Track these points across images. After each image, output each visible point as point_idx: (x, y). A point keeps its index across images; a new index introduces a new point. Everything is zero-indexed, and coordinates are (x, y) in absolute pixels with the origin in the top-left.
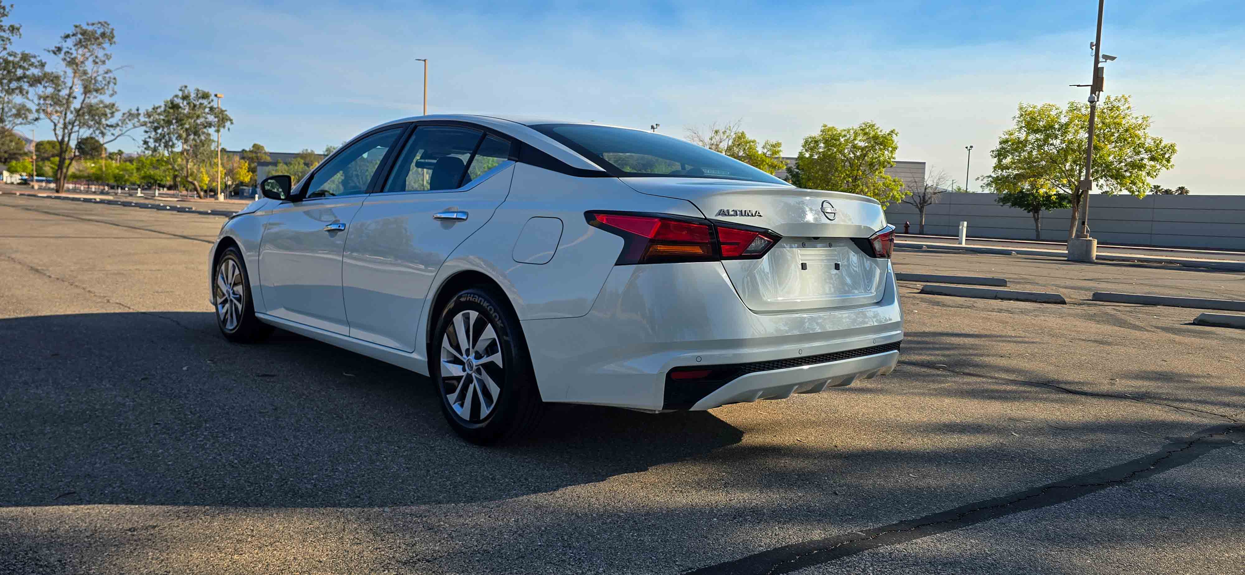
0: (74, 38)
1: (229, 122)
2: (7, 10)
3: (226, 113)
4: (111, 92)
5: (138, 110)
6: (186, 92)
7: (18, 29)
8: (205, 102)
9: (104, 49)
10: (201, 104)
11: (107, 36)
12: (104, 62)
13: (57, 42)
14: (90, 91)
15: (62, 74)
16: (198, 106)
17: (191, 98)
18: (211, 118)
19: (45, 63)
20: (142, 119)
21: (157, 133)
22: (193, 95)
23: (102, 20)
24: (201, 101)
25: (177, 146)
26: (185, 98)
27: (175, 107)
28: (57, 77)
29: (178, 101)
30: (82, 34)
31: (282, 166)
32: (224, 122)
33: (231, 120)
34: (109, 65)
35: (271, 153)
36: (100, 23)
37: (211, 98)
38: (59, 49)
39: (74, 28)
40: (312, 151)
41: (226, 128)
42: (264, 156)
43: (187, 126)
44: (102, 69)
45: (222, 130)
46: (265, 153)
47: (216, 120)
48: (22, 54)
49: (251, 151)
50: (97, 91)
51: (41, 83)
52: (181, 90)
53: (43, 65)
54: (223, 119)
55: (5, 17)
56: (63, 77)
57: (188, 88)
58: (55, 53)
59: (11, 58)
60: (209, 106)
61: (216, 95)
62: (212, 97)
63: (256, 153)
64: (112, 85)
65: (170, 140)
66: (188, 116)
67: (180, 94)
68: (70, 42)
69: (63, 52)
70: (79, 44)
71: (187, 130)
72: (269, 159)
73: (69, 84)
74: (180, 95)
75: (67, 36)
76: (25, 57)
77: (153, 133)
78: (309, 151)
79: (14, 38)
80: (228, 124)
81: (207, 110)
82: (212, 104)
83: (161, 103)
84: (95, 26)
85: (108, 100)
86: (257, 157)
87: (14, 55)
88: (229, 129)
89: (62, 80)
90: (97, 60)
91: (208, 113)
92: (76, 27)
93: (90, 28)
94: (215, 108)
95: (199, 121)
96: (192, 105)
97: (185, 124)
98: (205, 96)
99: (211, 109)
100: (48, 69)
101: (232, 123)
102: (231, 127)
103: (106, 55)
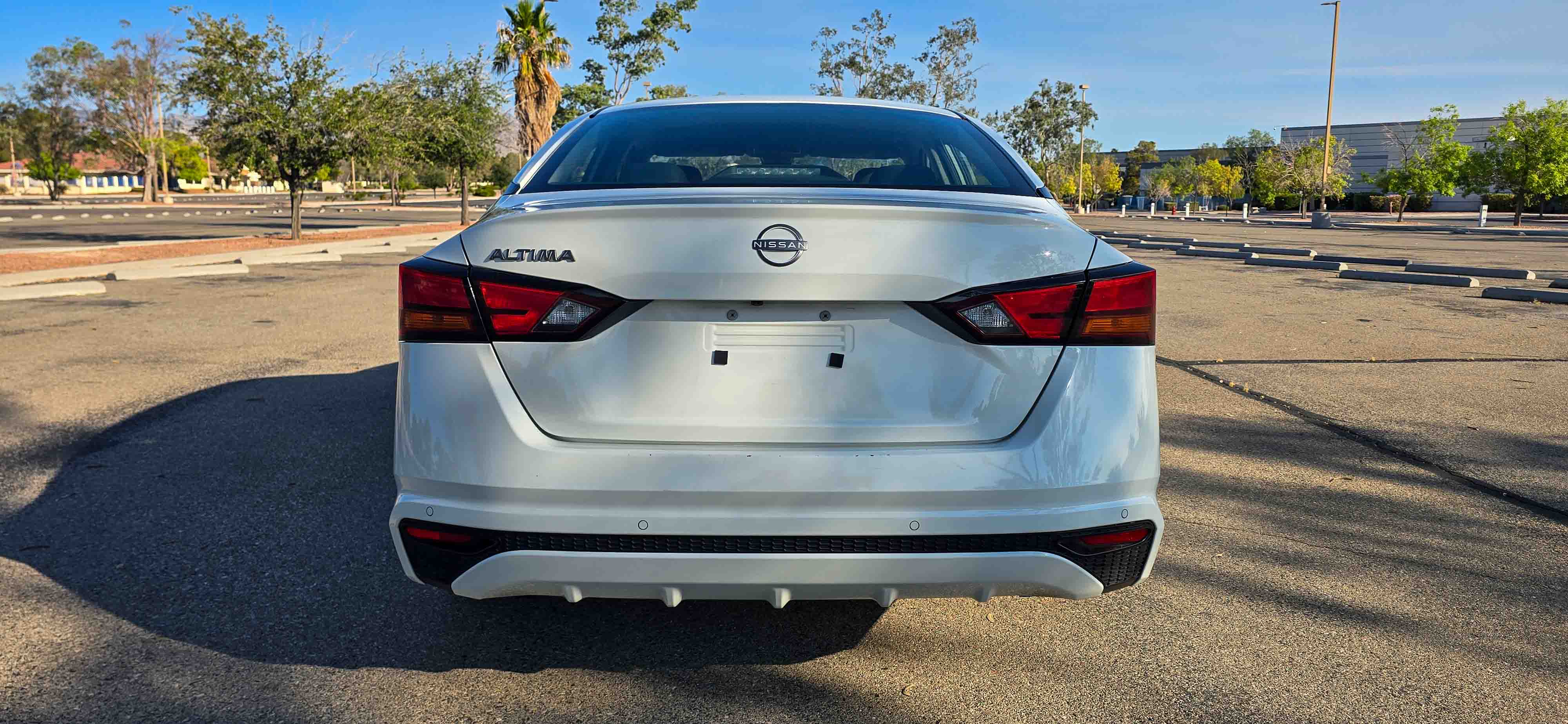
0: (939, 40)
1: (1093, 118)
2: (884, 22)
3: (1091, 106)
4: (971, 96)
5: (996, 114)
6: (1046, 86)
7: (892, 40)
8: (1067, 96)
9: (965, 49)
10: (1063, 99)
11: (970, 34)
12: (964, 63)
13: (923, 48)
14: (951, 97)
15: (926, 82)
16: (1059, 102)
17: (1052, 93)
18: (1073, 115)
19: (914, 72)
20: (1000, 123)
21: (1016, 139)
22: (1054, 90)
23: (967, 18)
24: (1062, 96)
25: (1036, 151)
26: (1045, 94)
27: (1034, 105)
28: (923, 86)
29: (1038, 98)
30: (947, 35)
31: (1168, 167)
32: (1087, 119)
33: (1095, 115)
34: (970, 66)
35: (1160, 151)
36: (964, 20)
37: (1074, 90)
38: (926, 55)
39: (939, 30)
40: (1215, 145)
41: (1090, 126)
42: (1151, 156)
43: (1046, 127)
44: (964, 70)
45: (1084, 128)
46: (1154, 152)
47: (1079, 116)
48: (895, 65)
49: (1136, 151)
50: (957, 96)
51: (908, 94)
52: (1041, 85)
53: (911, 74)
54: (1086, 114)
55: (884, 29)
56: (928, 86)
57: (1048, 82)
58: (921, 61)
59: (886, 72)
60: (1070, 101)
61: (1081, 87)
62: (1076, 89)
63: (1142, 152)
64: (972, 87)
65: (1030, 145)
66: (1048, 116)
67: (1040, 90)
68: (936, 45)
69: (929, 58)
70: (943, 47)
71: (1046, 131)
72: (1157, 159)
73: (933, 93)
74: (1040, 92)
75: (933, 40)
76: (899, 69)
77: (1013, 139)
78: (1211, 145)
79: (889, 50)
80: (1092, 120)
81: (1070, 106)
82: (1075, 97)
83: (1021, 103)
84: (959, 24)
85: (968, 106)
86: (1143, 157)
87: (887, 67)
88: (1093, 126)
89: (927, 89)
90: (958, 62)
91: (1071, 110)
92: (941, 28)
93: (955, 28)
94: (1078, 103)
95: (1060, 120)
96: (1053, 101)
97: (1043, 124)
98: (1068, 89)
99: (1074, 104)
100: (915, 79)
101: (1096, 119)
102: (1096, 123)
103: (967, 55)
